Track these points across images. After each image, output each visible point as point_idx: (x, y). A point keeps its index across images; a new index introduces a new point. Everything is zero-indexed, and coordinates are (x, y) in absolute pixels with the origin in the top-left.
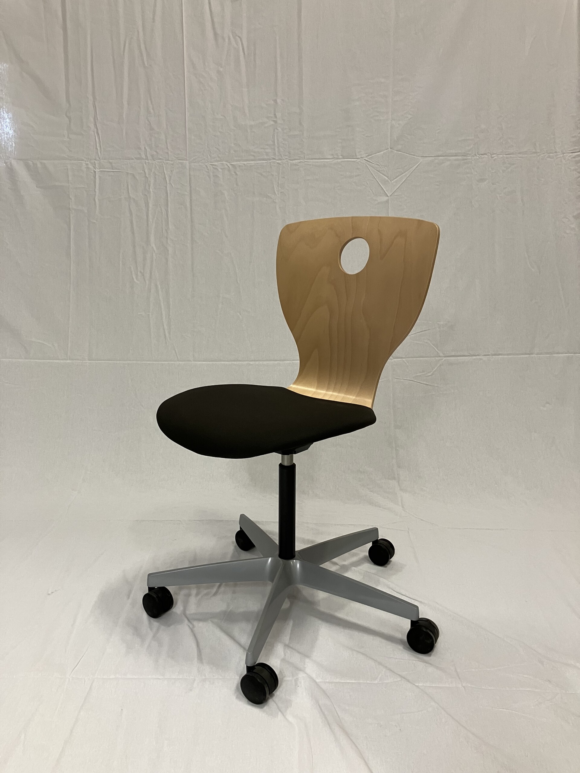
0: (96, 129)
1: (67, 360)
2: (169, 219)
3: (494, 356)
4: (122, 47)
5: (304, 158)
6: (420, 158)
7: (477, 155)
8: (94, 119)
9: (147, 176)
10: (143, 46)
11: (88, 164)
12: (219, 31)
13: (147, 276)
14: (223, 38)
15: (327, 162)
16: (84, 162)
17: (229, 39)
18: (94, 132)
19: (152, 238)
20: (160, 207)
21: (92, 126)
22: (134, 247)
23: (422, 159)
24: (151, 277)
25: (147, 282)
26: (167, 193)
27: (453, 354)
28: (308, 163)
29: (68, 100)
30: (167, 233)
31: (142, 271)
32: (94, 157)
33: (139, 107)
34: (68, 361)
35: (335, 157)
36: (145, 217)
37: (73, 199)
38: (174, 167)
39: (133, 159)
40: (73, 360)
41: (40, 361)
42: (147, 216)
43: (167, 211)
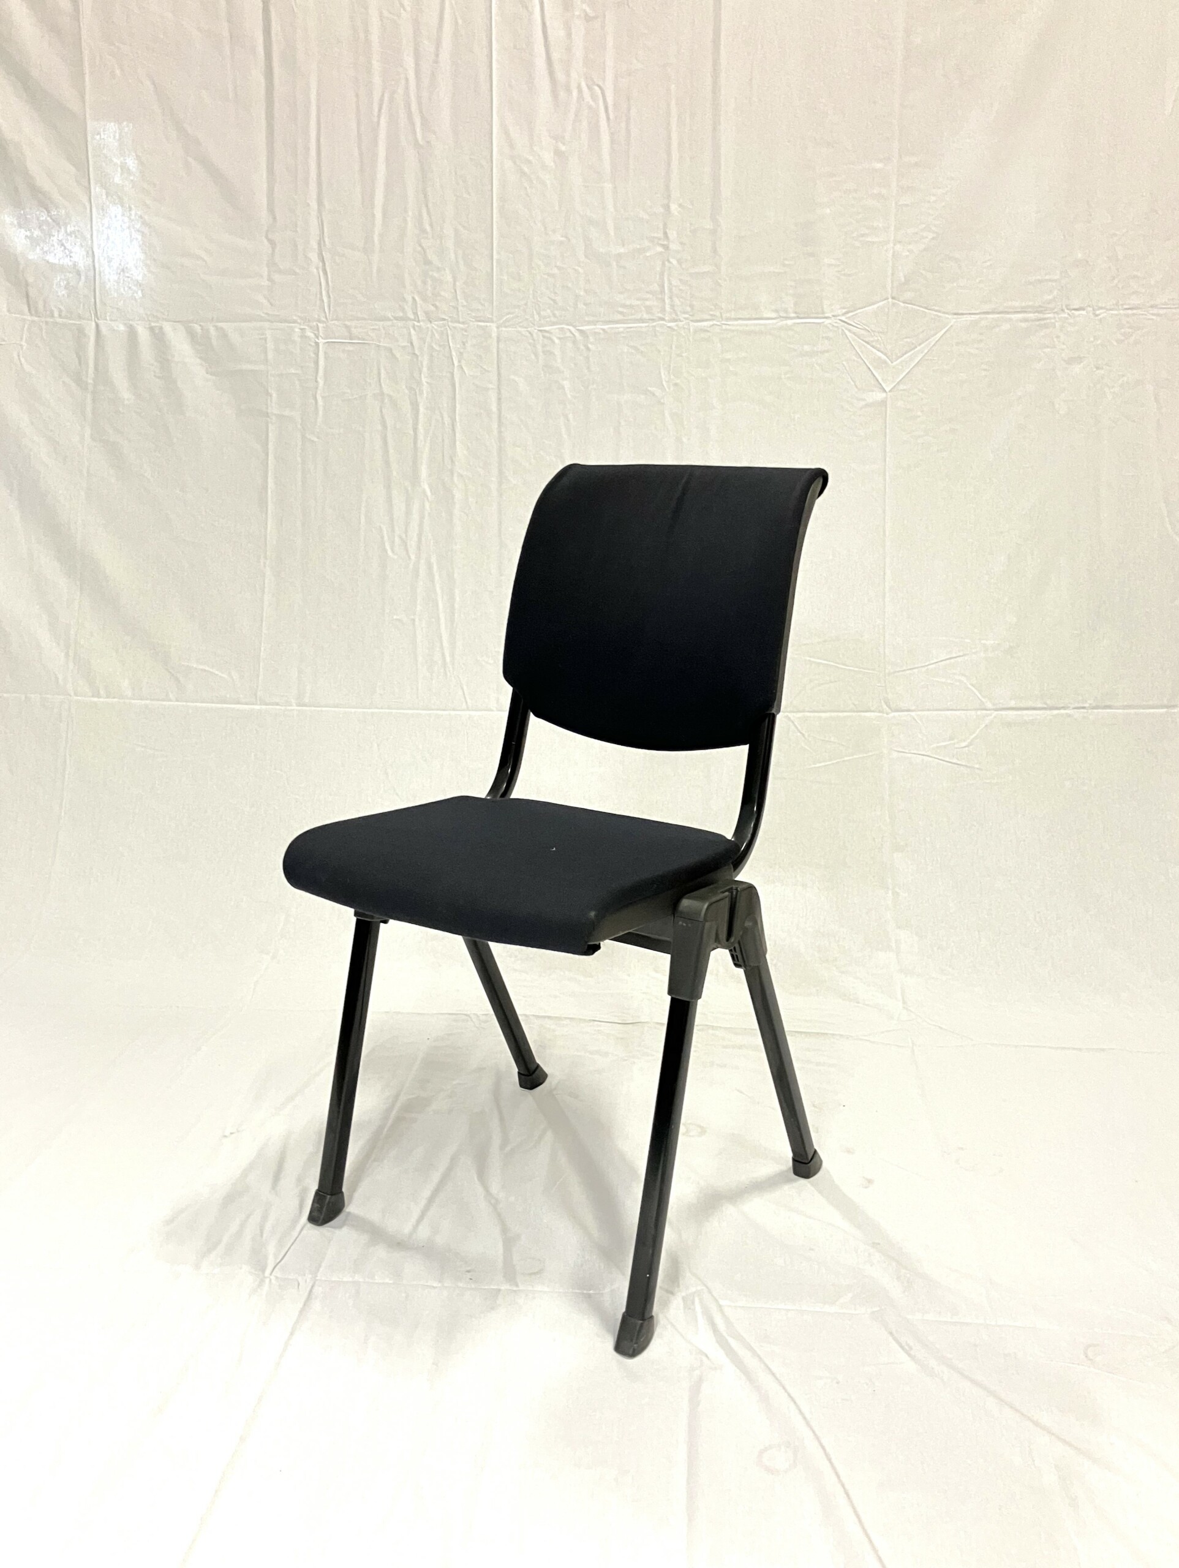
0: (321, 264)
1: (256, 704)
2: (457, 435)
3: (1095, 711)
4: (376, 110)
5: (721, 317)
6: (950, 317)
7: (1066, 311)
8: (319, 244)
9: (417, 352)
10: (414, 107)
11: (305, 329)
12: (560, 76)
13: (412, 544)
14: (568, 90)
15: (765, 325)
16: (296, 325)
17: (580, 91)
18: (317, 269)
19: (424, 472)
20: (441, 413)
21: (314, 257)
22: (388, 488)
23: (955, 319)
24: (419, 548)
25: (413, 557)
26: (453, 385)
27: (1013, 704)
28: (728, 327)
29: (271, 210)
30: (452, 461)
31: (404, 536)
32: (316, 316)
33: (405, 220)
34: (257, 707)
35: (782, 314)
36: (412, 432)
37: (274, 395)
38: (468, 335)
39: (389, 319)
40: (266, 704)
41: (204, 705)
42: (415, 430)
43: (453, 420)
